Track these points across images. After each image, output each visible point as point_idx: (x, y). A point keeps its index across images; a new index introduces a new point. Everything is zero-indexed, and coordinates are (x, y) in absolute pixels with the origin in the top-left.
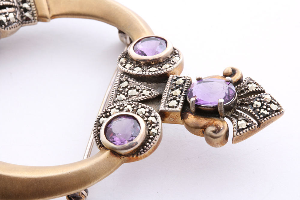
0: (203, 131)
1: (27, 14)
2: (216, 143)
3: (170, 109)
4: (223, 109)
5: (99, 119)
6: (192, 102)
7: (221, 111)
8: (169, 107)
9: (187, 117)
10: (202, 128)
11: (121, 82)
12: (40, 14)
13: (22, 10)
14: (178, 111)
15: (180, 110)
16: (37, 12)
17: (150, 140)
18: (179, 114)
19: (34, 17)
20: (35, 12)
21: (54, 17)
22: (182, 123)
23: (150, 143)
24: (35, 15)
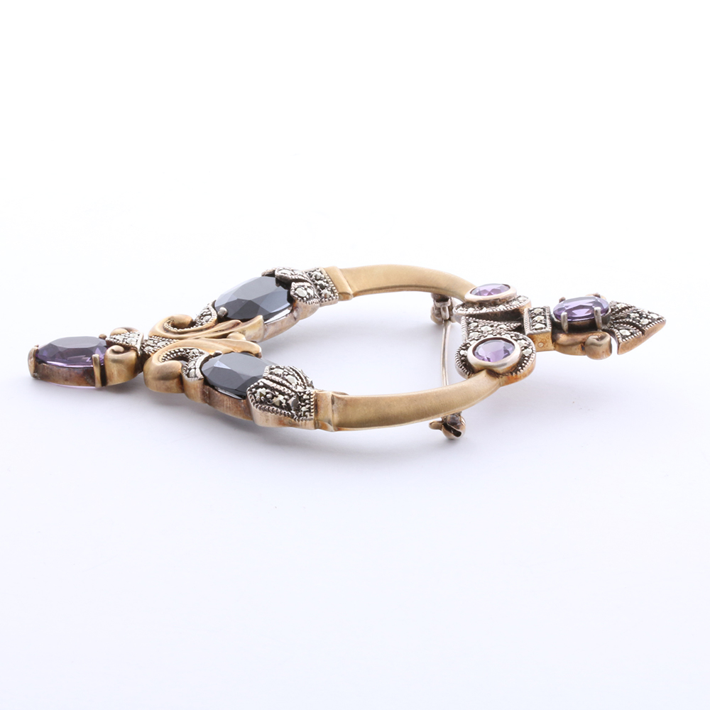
0: (582, 346)
1: (325, 291)
2: (601, 352)
3: (539, 331)
4: (601, 321)
5: (459, 352)
6: (564, 316)
7: (598, 320)
8: (536, 329)
9: (558, 339)
10: (581, 343)
11: (469, 323)
12: (340, 291)
13: (318, 287)
14: (548, 332)
15: (550, 330)
16: (337, 289)
17: (525, 361)
18: (550, 335)
19: (334, 293)
20: (334, 288)
21: (356, 295)
22: (553, 347)
23: (527, 361)
24: (336, 291)
